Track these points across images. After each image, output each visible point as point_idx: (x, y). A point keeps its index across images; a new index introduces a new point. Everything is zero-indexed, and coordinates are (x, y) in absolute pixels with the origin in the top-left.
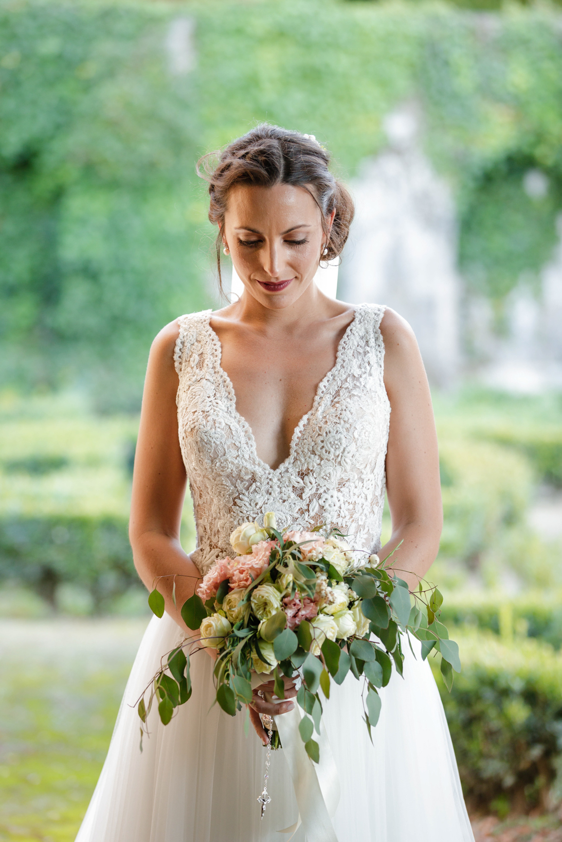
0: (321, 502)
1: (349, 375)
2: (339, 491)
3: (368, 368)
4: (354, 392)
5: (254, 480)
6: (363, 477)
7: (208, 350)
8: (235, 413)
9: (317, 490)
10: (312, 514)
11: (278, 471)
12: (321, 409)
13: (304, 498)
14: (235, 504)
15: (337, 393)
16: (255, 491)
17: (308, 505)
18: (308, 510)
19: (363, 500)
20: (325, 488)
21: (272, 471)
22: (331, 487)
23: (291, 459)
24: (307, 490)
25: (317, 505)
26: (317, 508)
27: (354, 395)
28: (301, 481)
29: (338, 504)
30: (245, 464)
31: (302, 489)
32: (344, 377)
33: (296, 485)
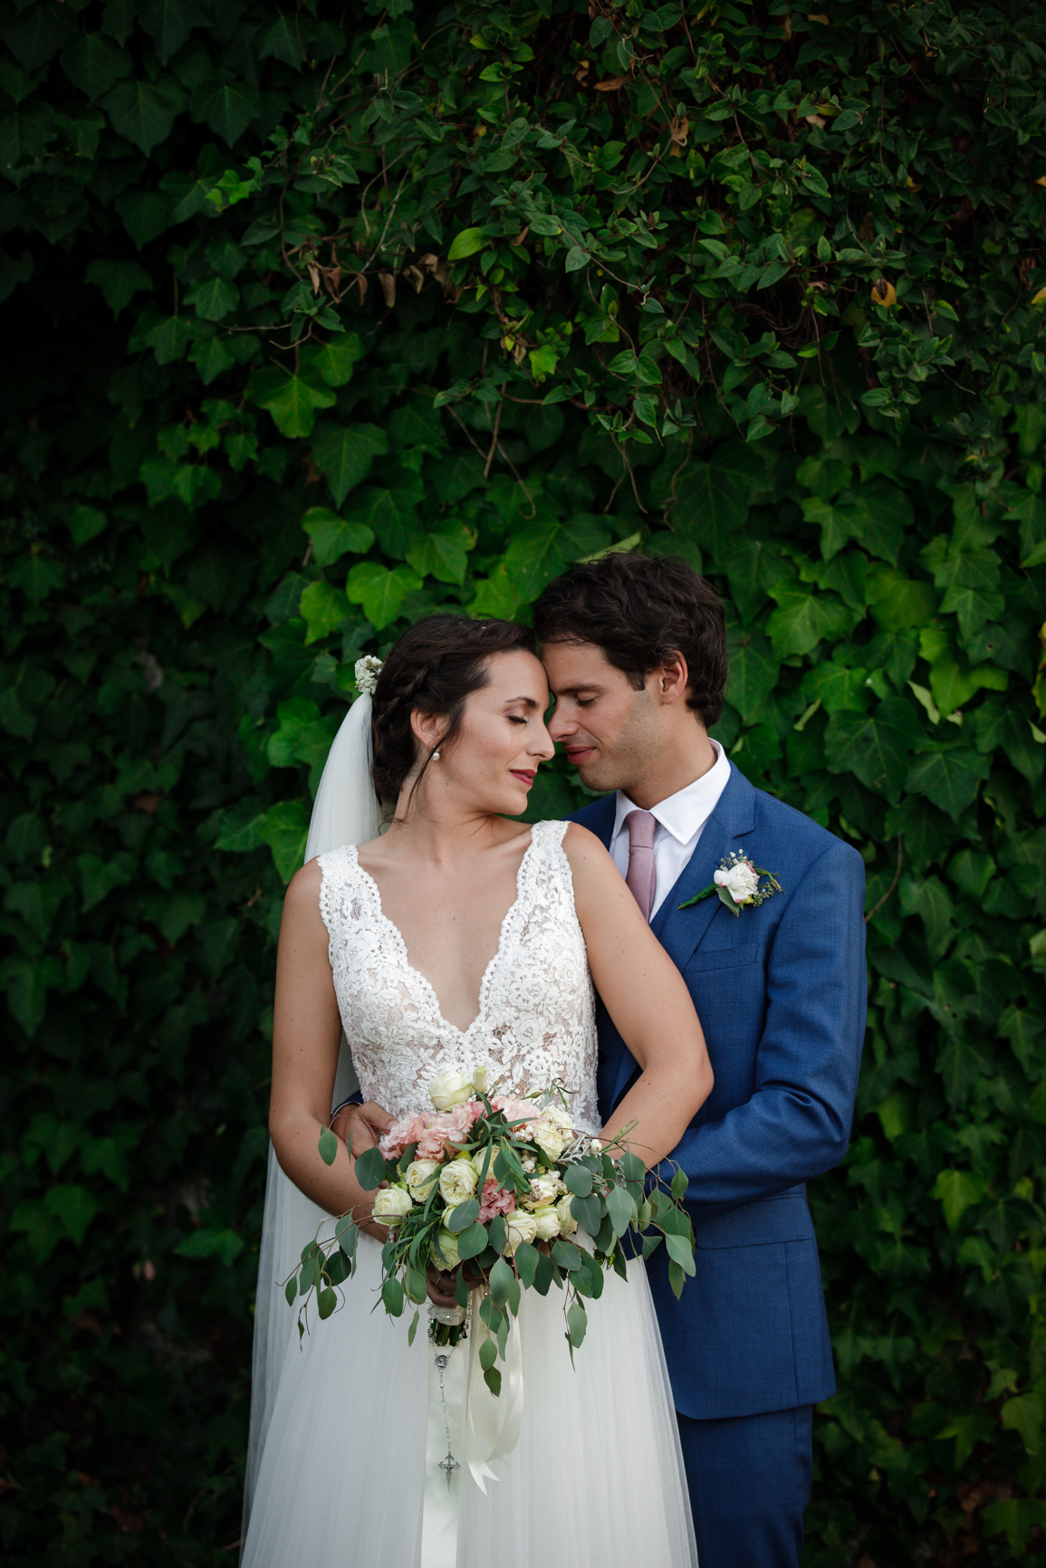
0: (525, 1064)
1: (536, 907)
2: (546, 1050)
3: (556, 895)
4: (545, 926)
5: (440, 1046)
6: (571, 1029)
7: (365, 893)
8: (407, 968)
9: (519, 1050)
10: (517, 1080)
11: (469, 1032)
12: (510, 951)
13: (504, 1061)
14: (420, 1077)
15: (526, 930)
16: (443, 1059)
17: (510, 1071)
18: (511, 1077)
19: (575, 1060)
20: (527, 1048)
21: (461, 1033)
22: (534, 1045)
23: (482, 1016)
24: (506, 1052)
25: (522, 1070)
26: (521, 1073)
27: (546, 930)
28: (498, 1042)
29: (546, 1066)
30: (428, 1028)
31: (501, 1052)
32: (531, 909)
33: (493, 1047)
